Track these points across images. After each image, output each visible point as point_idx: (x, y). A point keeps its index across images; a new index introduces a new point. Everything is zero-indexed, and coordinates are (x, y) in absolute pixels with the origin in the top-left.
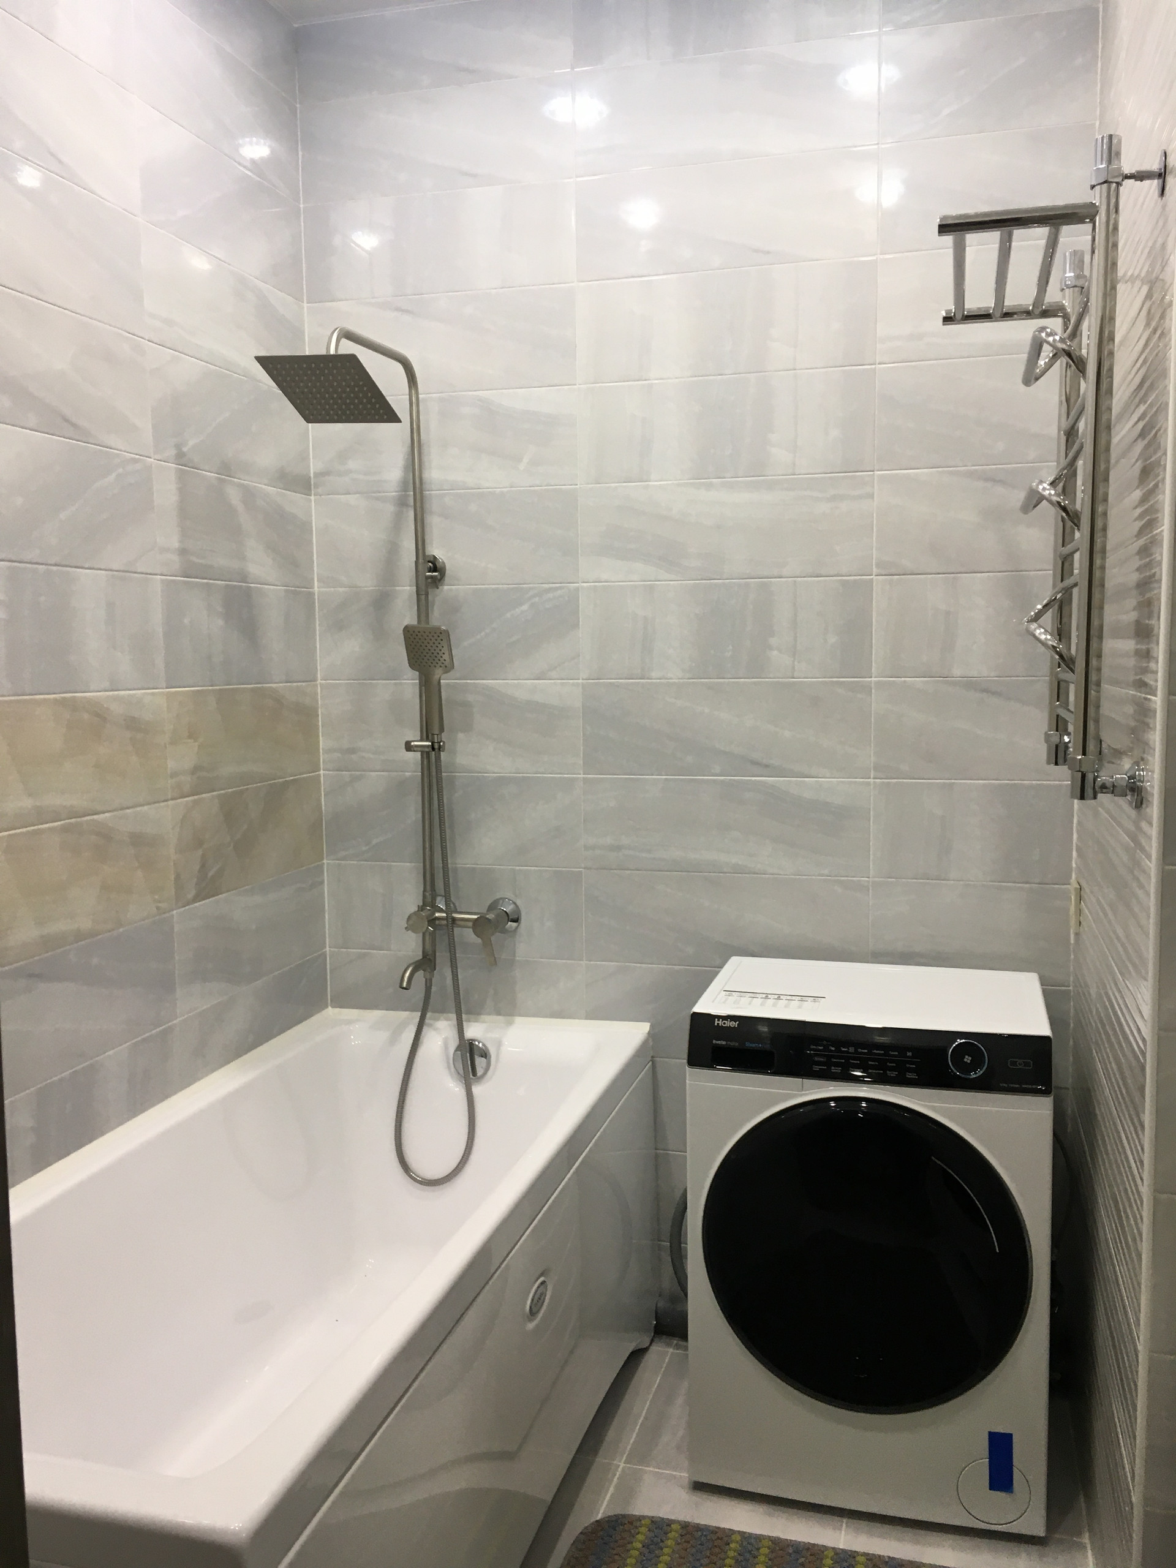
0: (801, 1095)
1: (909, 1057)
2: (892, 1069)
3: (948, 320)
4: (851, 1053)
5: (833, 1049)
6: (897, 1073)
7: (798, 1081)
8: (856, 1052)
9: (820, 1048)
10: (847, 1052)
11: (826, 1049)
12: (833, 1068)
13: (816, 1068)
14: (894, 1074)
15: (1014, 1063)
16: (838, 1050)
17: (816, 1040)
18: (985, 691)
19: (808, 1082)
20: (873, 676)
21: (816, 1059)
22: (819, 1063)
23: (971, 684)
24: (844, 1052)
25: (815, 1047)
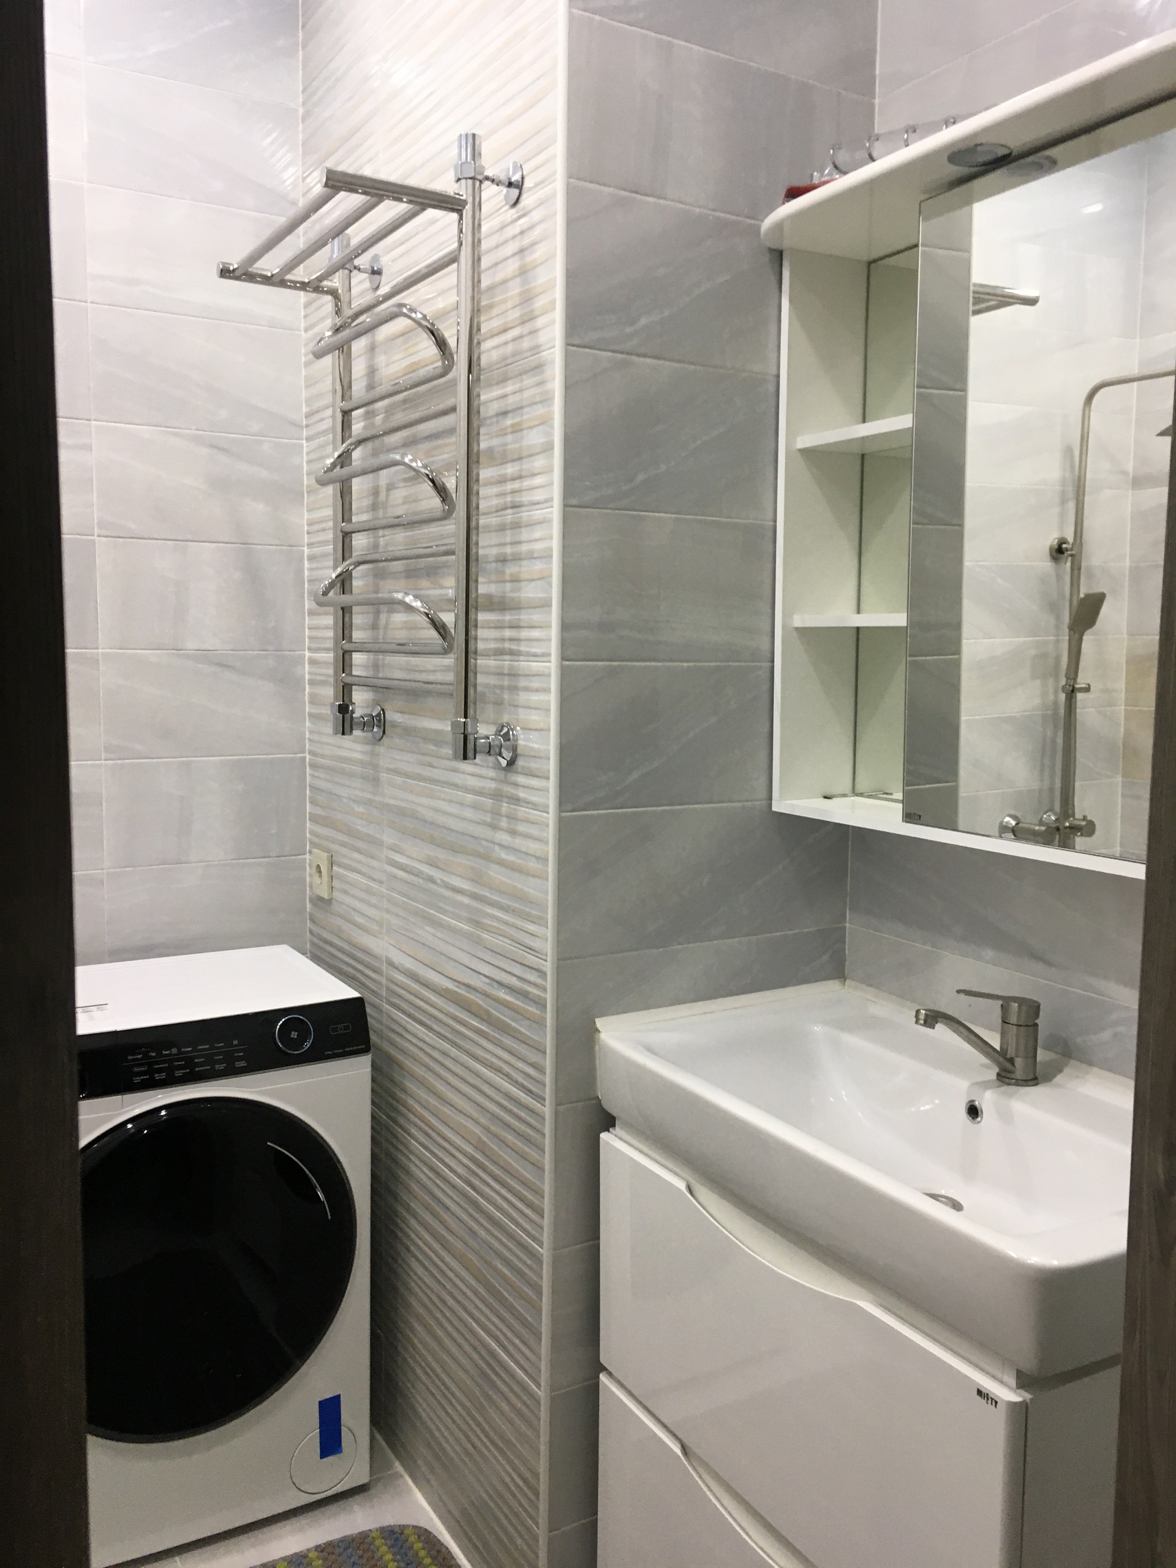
0: (120, 1115)
1: (236, 1046)
2: (220, 1062)
3: (226, 273)
4: (175, 1055)
5: (154, 1054)
6: (225, 1065)
7: (117, 1098)
8: (180, 1052)
9: (139, 1056)
10: (170, 1055)
11: (146, 1055)
12: (156, 1075)
13: (137, 1080)
14: (222, 1067)
15: (335, 1030)
16: (160, 1054)
17: (134, 1048)
18: (220, 665)
19: (128, 1097)
20: (100, 647)
21: (136, 1069)
22: (140, 1074)
23: (205, 656)
24: (167, 1055)
25: (132, 1057)
